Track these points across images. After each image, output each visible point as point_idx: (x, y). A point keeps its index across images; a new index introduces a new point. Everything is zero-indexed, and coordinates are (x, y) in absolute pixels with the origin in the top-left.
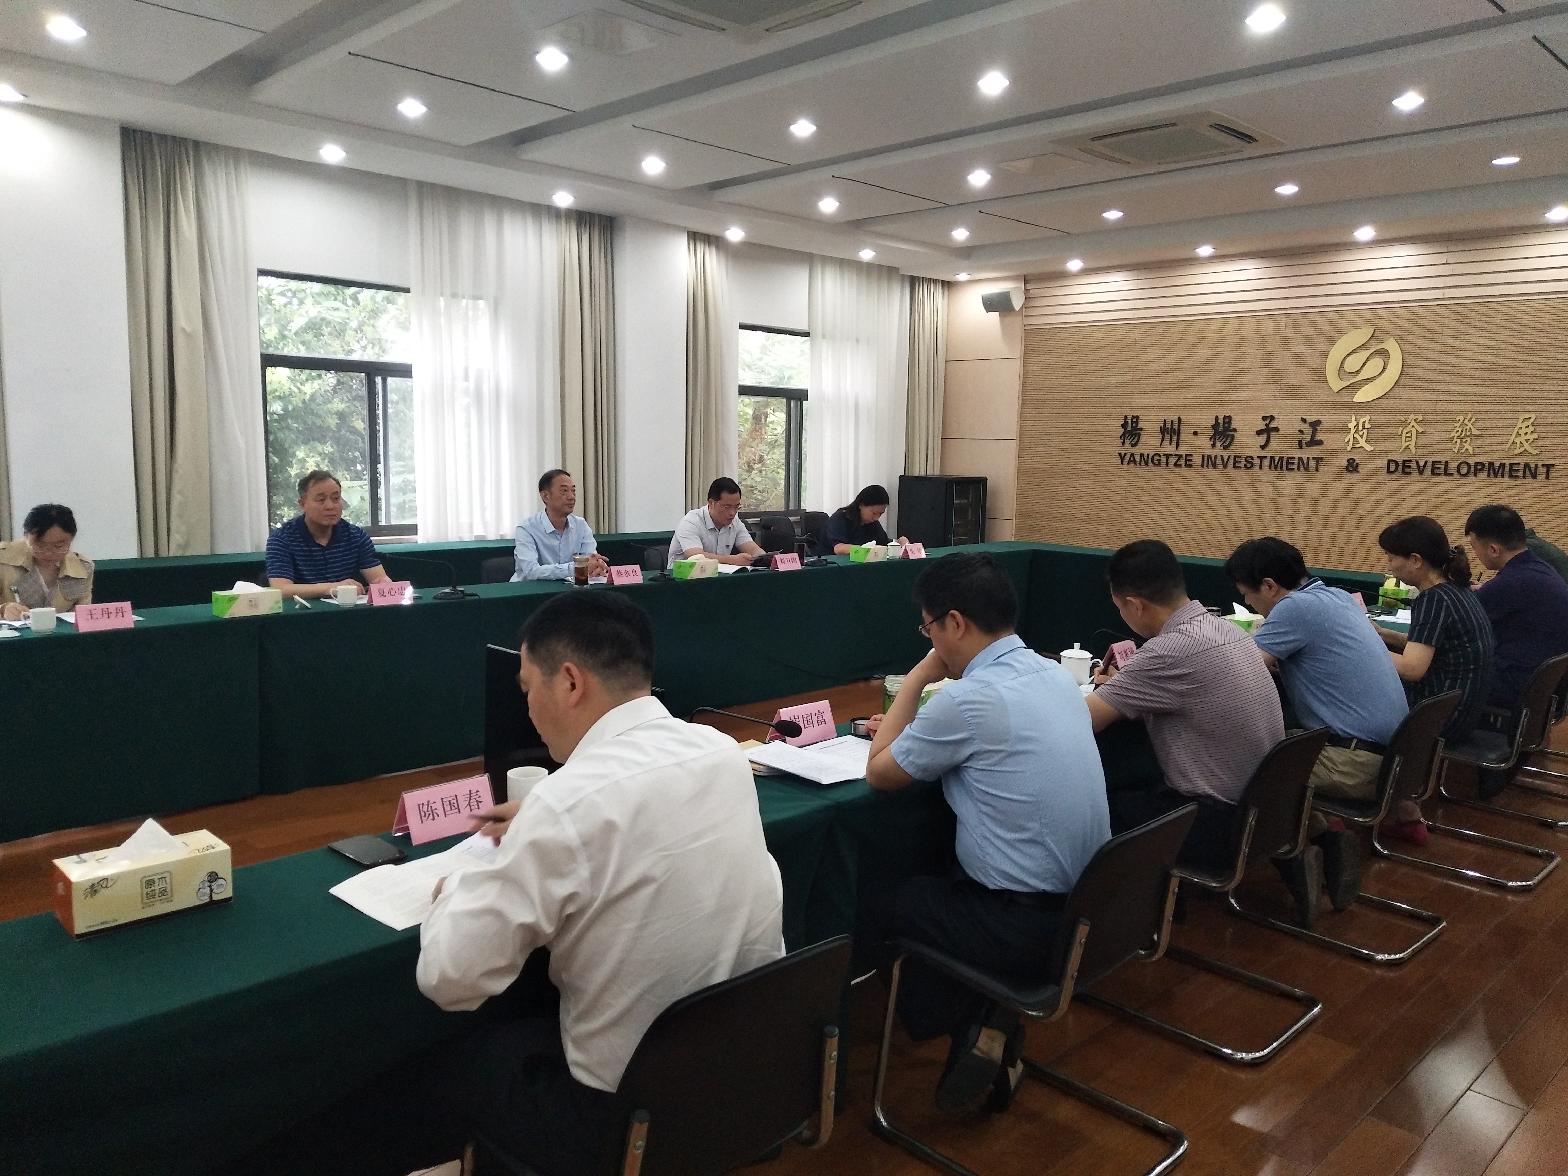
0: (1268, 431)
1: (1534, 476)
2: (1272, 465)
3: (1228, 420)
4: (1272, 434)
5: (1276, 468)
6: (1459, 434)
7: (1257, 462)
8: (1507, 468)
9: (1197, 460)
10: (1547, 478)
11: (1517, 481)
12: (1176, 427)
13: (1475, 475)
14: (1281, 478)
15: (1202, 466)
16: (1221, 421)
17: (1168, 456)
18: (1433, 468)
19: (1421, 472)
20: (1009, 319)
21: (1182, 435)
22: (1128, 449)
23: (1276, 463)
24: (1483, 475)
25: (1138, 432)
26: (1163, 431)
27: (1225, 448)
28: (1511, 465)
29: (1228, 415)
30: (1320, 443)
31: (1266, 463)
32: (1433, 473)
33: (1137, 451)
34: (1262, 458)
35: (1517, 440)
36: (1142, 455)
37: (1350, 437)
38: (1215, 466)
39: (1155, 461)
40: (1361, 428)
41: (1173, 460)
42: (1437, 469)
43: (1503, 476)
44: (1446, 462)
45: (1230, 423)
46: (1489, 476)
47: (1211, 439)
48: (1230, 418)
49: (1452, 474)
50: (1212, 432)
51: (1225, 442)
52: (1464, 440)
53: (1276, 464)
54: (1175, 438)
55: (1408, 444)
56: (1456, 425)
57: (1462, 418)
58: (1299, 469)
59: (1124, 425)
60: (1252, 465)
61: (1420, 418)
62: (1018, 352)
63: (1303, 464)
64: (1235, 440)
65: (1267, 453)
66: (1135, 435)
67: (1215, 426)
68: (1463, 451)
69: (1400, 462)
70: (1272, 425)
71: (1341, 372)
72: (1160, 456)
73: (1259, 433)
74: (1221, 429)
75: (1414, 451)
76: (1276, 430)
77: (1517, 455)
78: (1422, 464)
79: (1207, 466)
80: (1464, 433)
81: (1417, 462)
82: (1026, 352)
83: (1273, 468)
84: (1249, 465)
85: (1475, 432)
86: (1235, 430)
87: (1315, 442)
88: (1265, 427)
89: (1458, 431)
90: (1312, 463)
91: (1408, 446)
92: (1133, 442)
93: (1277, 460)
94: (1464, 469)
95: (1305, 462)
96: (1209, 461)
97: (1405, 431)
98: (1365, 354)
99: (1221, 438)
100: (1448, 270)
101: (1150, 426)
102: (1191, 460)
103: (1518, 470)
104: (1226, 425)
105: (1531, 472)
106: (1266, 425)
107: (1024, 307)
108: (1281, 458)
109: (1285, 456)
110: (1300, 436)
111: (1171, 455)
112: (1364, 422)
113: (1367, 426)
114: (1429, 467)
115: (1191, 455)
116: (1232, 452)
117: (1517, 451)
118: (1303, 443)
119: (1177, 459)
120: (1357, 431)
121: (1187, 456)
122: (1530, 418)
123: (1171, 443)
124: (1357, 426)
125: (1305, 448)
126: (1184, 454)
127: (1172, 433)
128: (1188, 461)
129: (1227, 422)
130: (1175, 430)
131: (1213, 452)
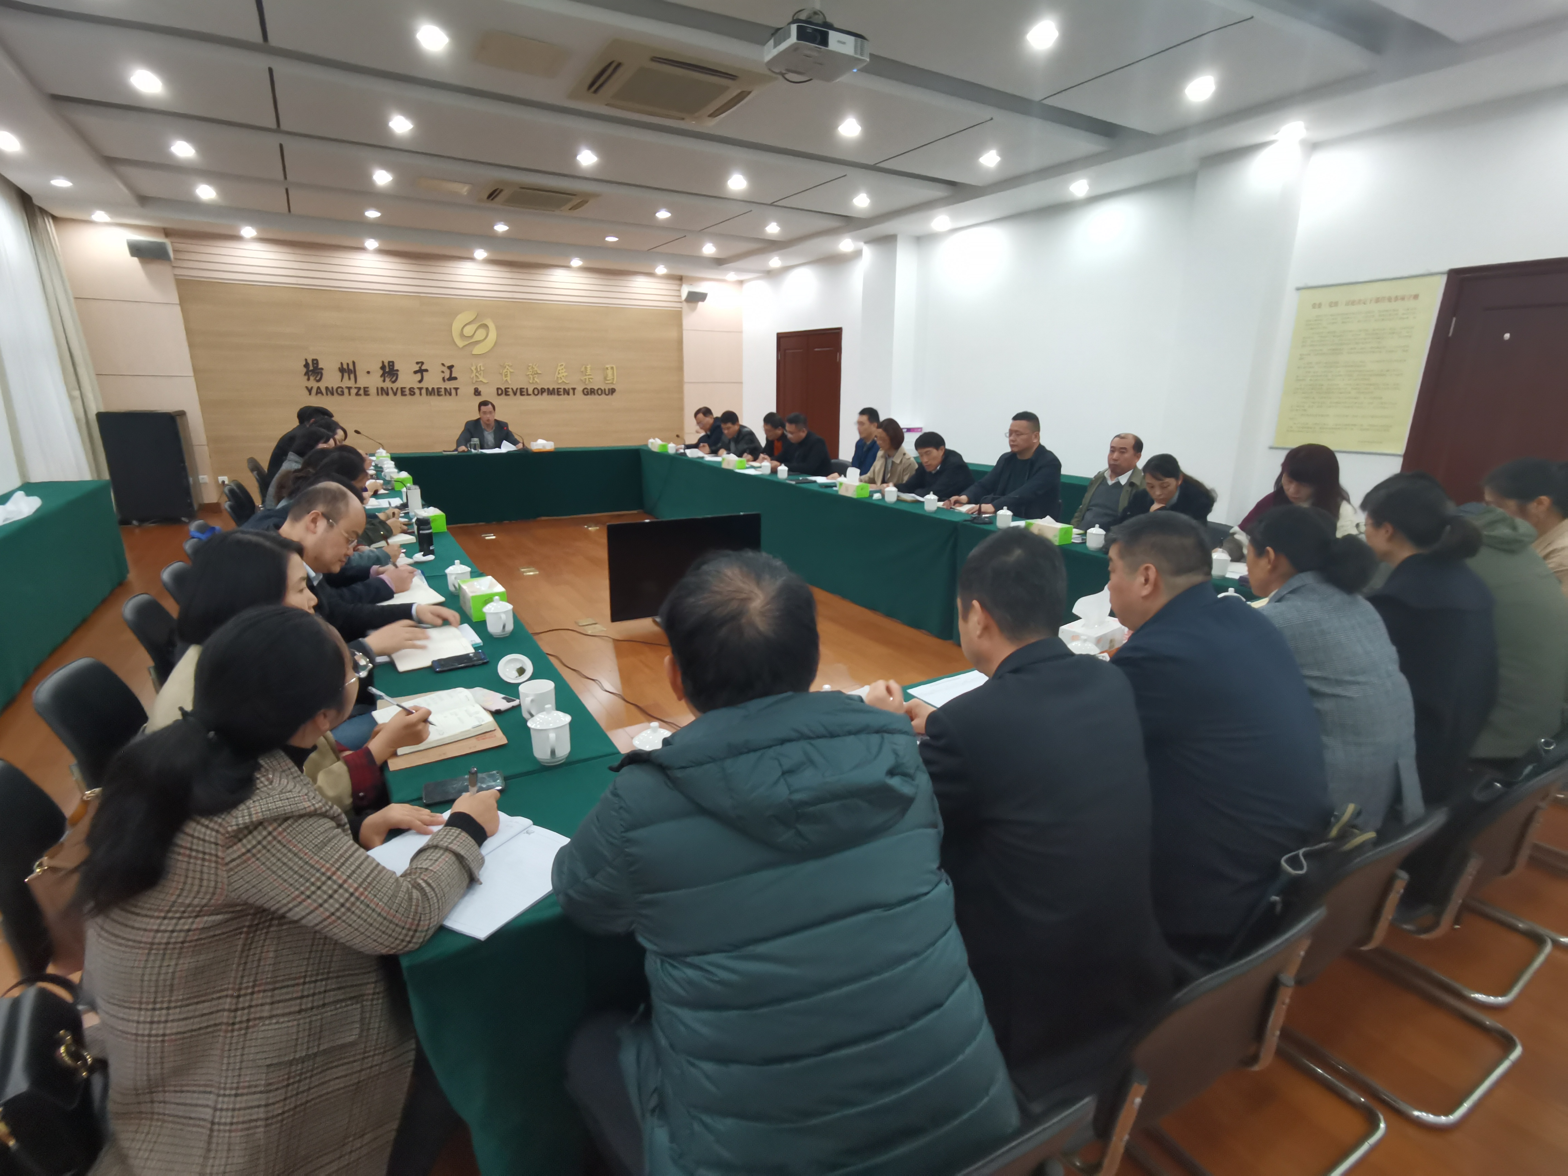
0: (421, 371)
1: (568, 394)
3: (391, 364)
4: (424, 373)
5: (431, 394)
6: (531, 373)
7: (417, 391)
8: (556, 390)
9: (373, 391)
10: (574, 394)
11: (560, 397)
12: (351, 367)
13: (542, 395)
14: (434, 400)
15: (378, 394)
16: (386, 364)
17: (349, 388)
19: (515, 394)
21: (357, 373)
22: (312, 384)
24: (545, 394)
25: (319, 371)
26: (342, 370)
27: (394, 382)
28: (558, 389)
29: (391, 361)
30: (455, 378)
31: (424, 391)
32: (521, 395)
33: (322, 385)
34: (420, 389)
35: (559, 376)
36: (327, 388)
37: (474, 375)
38: (387, 394)
39: (339, 392)
40: (479, 370)
41: (354, 391)
42: (522, 392)
43: (555, 395)
44: (527, 389)
45: (393, 365)
46: (548, 394)
47: (381, 376)
48: (393, 362)
49: (530, 395)
50: (381, 372)
51: (391, 379)
52: (534, 376)
53: (431, 392)
54: (352, 376)
55: (506, 378)
56: (529, 368)
57: (531, 364)
58: (445, 394)
59: (306, 365)
60: (414, 394)
61: (511, 365)
62: (175, 299)
64: (399, 376)
65: (424, 385)
66: (318, 373)
67: (383, 367)
68: (534, 382)
69: (503, 389)
70: (423, 368)
71: (462, 335)
72: (342, 388)
73: (415, 372)
74: (387, 370)
75: (510, 382)
76: (426, 370)
77: (560, 383)
78: (515, 389)
79: (382, 394)
80: (533, 373)
81: (512, 389)
82: (183, 300)
83: (429, 394)
84: (412, 393)
85: (539, 372)
86: (398, 370)
87: (452, 378)
88: (419, 369)
90: (453, 392)
91: (507, 380)
92: (318, 378)
93: (430, 390)
94: (536, 392)
95: (449, 390)
96: (383, 392)
97: (504, 371)
98: (474, 326)
99: (388, 376)
100: (515, 282)
101: (329, 366)
102: (368, 391)
103: (561, 392)
104: (391, 367)
105: (566, 392)
106: (420, 367)
108: (433, 389)
109: (436, 387)
110: (443, 375)
111: (351, 388)
112: (480, 367)
113: (482, 369)
114: (519, 391)
115: (368, 388)
116: (399, 384)
117: (560, 381)
118: (446, 378)
119: (356, 391)
120: (477, 372)
121: (365, 388)
122: (562, 365)
123: (349, 379)
124: (476, 369)
125: (447, 382)
126: (362, 387)
127: (349, 372)
128: (366, 392)
129: (391, 365)
130: (351, 370)
131: (385, 385)
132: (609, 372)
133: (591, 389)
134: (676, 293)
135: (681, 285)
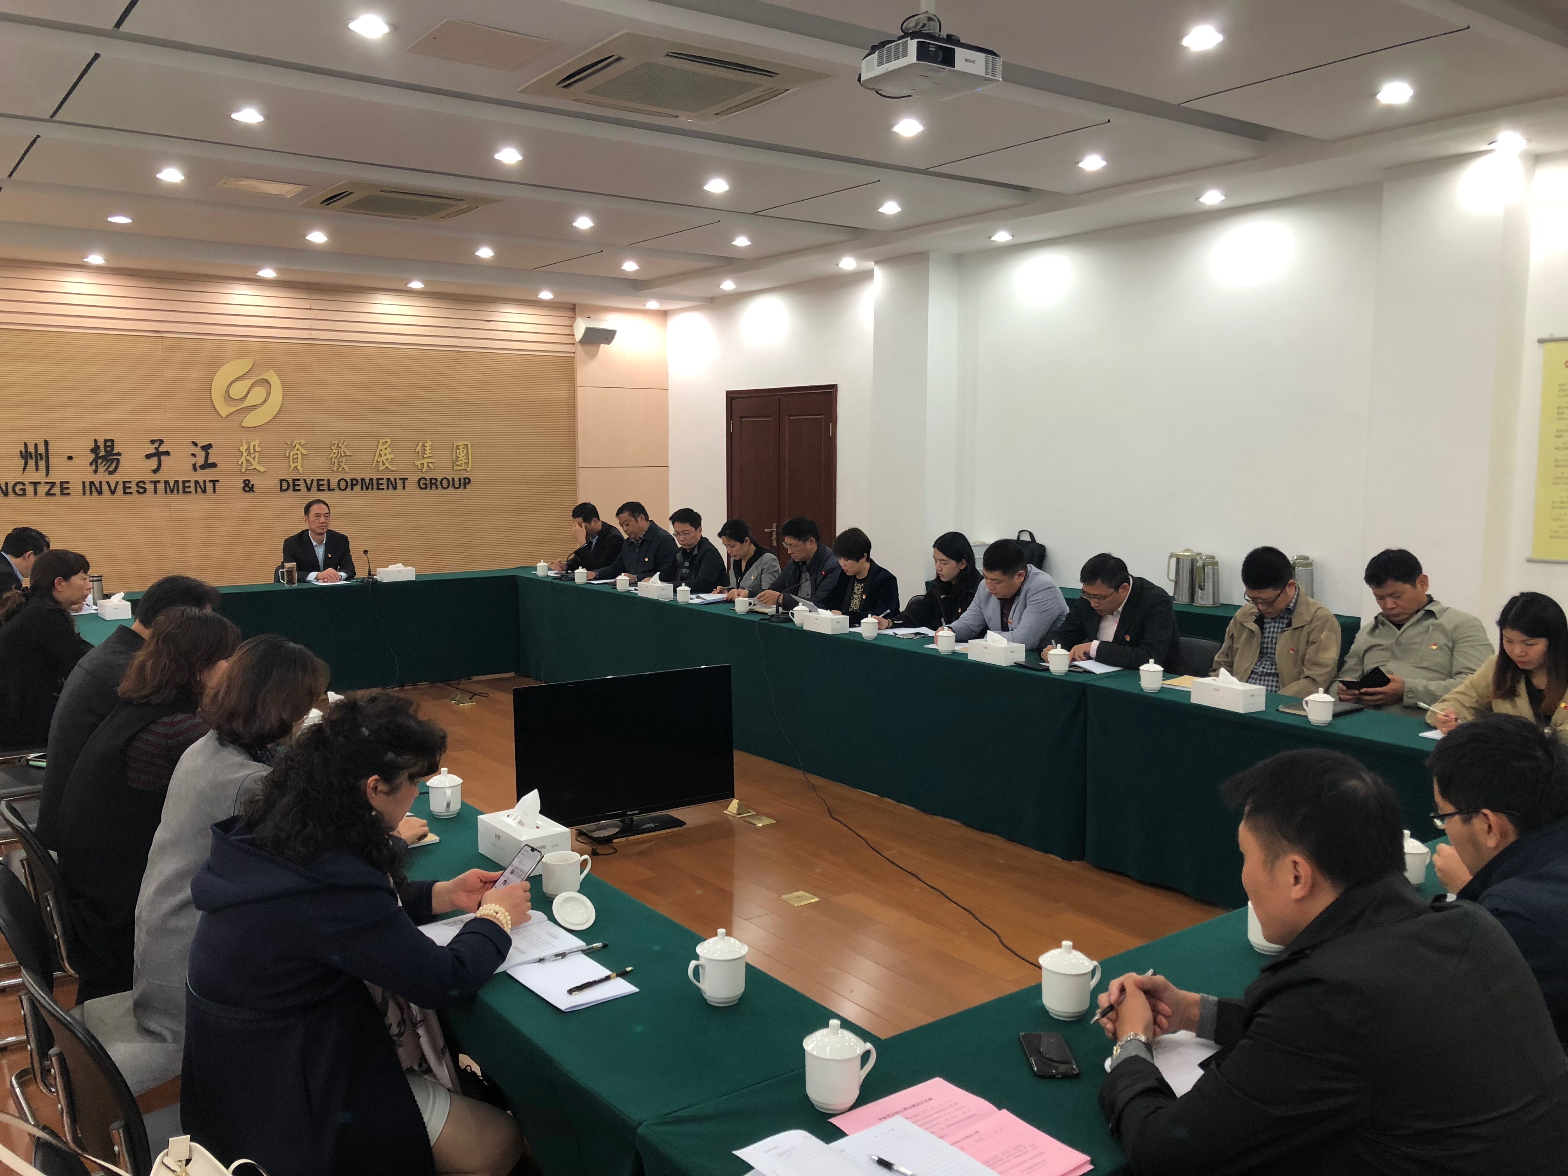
0: (158, 454)
1: (395, 488)
2: (168, 489)
3: (110, 444)
4: (163, 458)
5: (172, 491)
6: (336, 455)
7: (150, 487)
8: (375, 482)
9: (75, 488)
10: (404, 488)
11: (382, 492)
12: (42, 450)
13: (352, 489)
14: (177, 501)
15: (84, 493)
16: (101, 444)
17: (35, 484)
18: (319, 485)
19: (309, 489)
21: (52, 460)
23: (172, 488)
24: (357, 488)
26: (25, 455)
27: (111, 473)
28: (378, 479)
29: (110, 438)
30: (214, 465)
31: (160, 487)
34: (155, 483)
35: (380, 460)
37: (243, 459)
38: (100, 493)
39: (17, 490)
40: (252, 451)
41: (43, 489)
42: (321, 485)
43: (372, 489)
44: (329, 480)
45: (112, 447)
46: (362, 487)
47: (91, 464)
48: (112, 440)
49: (334, 490)
50: (93, 456)
51: (108, 468)
52: (340, 461)
54: (42, 464)
55: (296, 464)
56: (332, 448)
57: (336, 442)
58: (196, 491)
60: (145, 490)
61: (303, 442)
63: (200, 487)
64: (121, 464)
65: (160, 477)
67: (95, 450)
68: (340, 470)
69: (291, 481)
70: (161, 449)
71: (228, 398)
72: (24, 484)
73: (148, 457)
74: (102, 453)
75: (301, 471)
76: (167, 453)
77: (381, 471)
78: (309, 482)
79: (91, 493)
80: (339, 456)
81: (305, 481)
83: (169, 491)
84: (141, 490)
85: (348, 454)
86: (119, 454)
87: (208, 465)
88: (155, 451)
89: (334, 453)
90: (209, 486)
91: (296, 466)
93: (172, 484)
94: (343, 485)
95: (202, 484)
96: (94, 488)
97: (292, 454)
98: (250, 382)
99: (104, 463)
100: (311, 314)
101: (6, 450)
102: (68, 488)
103: (382, 484)
104: (109, 449)
105: (392, 484)
106: (157, 448)
108: (176, 482)
109: (180, 479)
110: (193, 460)
111: (39, 483)
112: (254, 446)
113: (258, 449)
114: (315, 484)
115: (68, 482)
116: (120, 476)
117: (382, 468)
118: (197, 466)
119: (48, 487)
120: (249, 454)
121: (62, 483)
122: (387, 442)
123: (37, 469)
124: (248, 449)
125: (199, 471)
126: (58, 482)
127: (38, 456)
128: (64, 489)
129: (109, 446)
130: (41, 454)
131: (96, 479)
132: (461, 453)
133: (431, 479)
134: (566, 331)
135: (573, 318)
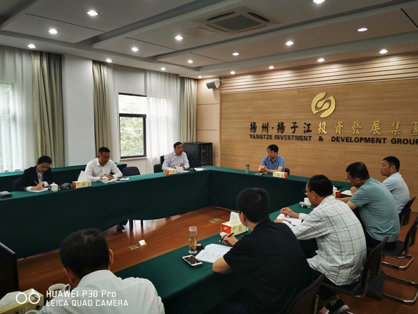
0: (294, 127)
1: (380, 142)
3: (282, 123)
7: (291, 137)
9: (273, 137)
10: (384, 143)
11: (373, 144)
12: (267, 126)
13: (361, 142)
14: (299, 143)
16: (280, 124)
19: (343, 141)
20: (216, 91)
21: (269, 128)
22: (253, 133)
24: (363, 142)
25: (255, 127)
26: (263, 127)
27: (282, 133)
28: (372, 138)
30: (311, 131)
31: (295, 138)
33: (255, 134)
34: (293, 136)
35: (373, 130)
36: (257, 135)
37: (320, 129)
39: (261, 137)
40: (323, 126)
41: (266, 137)
42: (348, 140)
43: (370, 142)
44: (351, 138)
45: (283, 125)
46: (365, 142)
47: (277, 130)
49: (353, 142)
51: (282, 131)
52: (356, 130)
54: (266, 130)
56: (353, 125)
57: (355, 123)
58: (304, 140)
59: (251, 125)
62: (219, 102)
64: (285, 130)
65: (294, 134)
66: (255, 129)
67: (278, 126)
68: (356, 134)
69: (336, 138)
70: (295, 125)
71: (316, 107)
72: (262, 135)
74: (280, 126)
75: (340, 134)
76: (297, 127)
77: (374, 135)
78: (343, 138)
80: (356, 128)
81: (341, 137)
82: (221, 102)
83: (297, 139)
84: (289, 139)
85: (360, 128)
86: (284, 127)
87: (309, 131)
89: (354, 127)
90: (308, 138)
91: (338, 132)
92: (254, 131)
93: (298, 137)
94: (357, 140)
95: (306, 137)
96: (277, 137)
97: (337, 127)
98: (324, 101)
99: (280, 130)
100: (349, 72)
101: (259, 125)
103: (374, 140)
107: (220, 87)
109: (300, 135)
110: (304, 129)
111: (266, 135)
113: (325, 125)
114: (345, 139)
115: (272, 135)
116: (284, 134)
125: (306, 133)
126: (269, 135)
131: (278, 134)
132: (416, 127)
133: (398, 139)
